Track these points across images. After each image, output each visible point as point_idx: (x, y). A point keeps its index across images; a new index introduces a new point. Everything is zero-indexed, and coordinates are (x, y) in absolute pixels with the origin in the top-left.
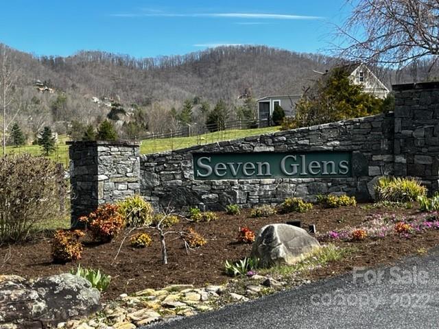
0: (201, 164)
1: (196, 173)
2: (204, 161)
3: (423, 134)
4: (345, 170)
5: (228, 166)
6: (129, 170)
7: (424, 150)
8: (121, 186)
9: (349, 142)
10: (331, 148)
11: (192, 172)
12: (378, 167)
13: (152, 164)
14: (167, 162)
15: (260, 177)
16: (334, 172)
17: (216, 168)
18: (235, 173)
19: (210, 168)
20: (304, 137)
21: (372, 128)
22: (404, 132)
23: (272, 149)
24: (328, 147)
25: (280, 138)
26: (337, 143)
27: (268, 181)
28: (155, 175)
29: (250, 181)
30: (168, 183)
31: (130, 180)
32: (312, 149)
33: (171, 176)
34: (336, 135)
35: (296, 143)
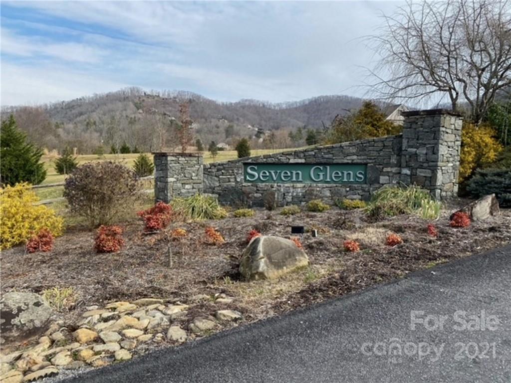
0: (249, 171)
1: (245, 178)
2: (252, 169)
3: (425, 151)
5: (270, 173)
6: (194, 174)
7: (425, 165)
8: (187, 186)
9: (365, 157)
10: (350, 161)
11: (243, 177)
12: (387, 177)
13: (213, 170)
14: (224, 169)
15: (293, 182)
16: (352, 180)
17: (261, 174)
18: (275, 179)
19: (257, 174)
20: (329, 152)
21: (384, 146)
22: (409, 150)
23: (303, 161)
24: (347, 160)
25: (310, 153)
26: (355, 157)
27: (299, 185)
28: (216, 178)
29: (286, 185)
30: (225, 185)
31: (195, 181)
32: (335, 161)
33: (227, 180)
34: (354, 151)
35: (323, 157)
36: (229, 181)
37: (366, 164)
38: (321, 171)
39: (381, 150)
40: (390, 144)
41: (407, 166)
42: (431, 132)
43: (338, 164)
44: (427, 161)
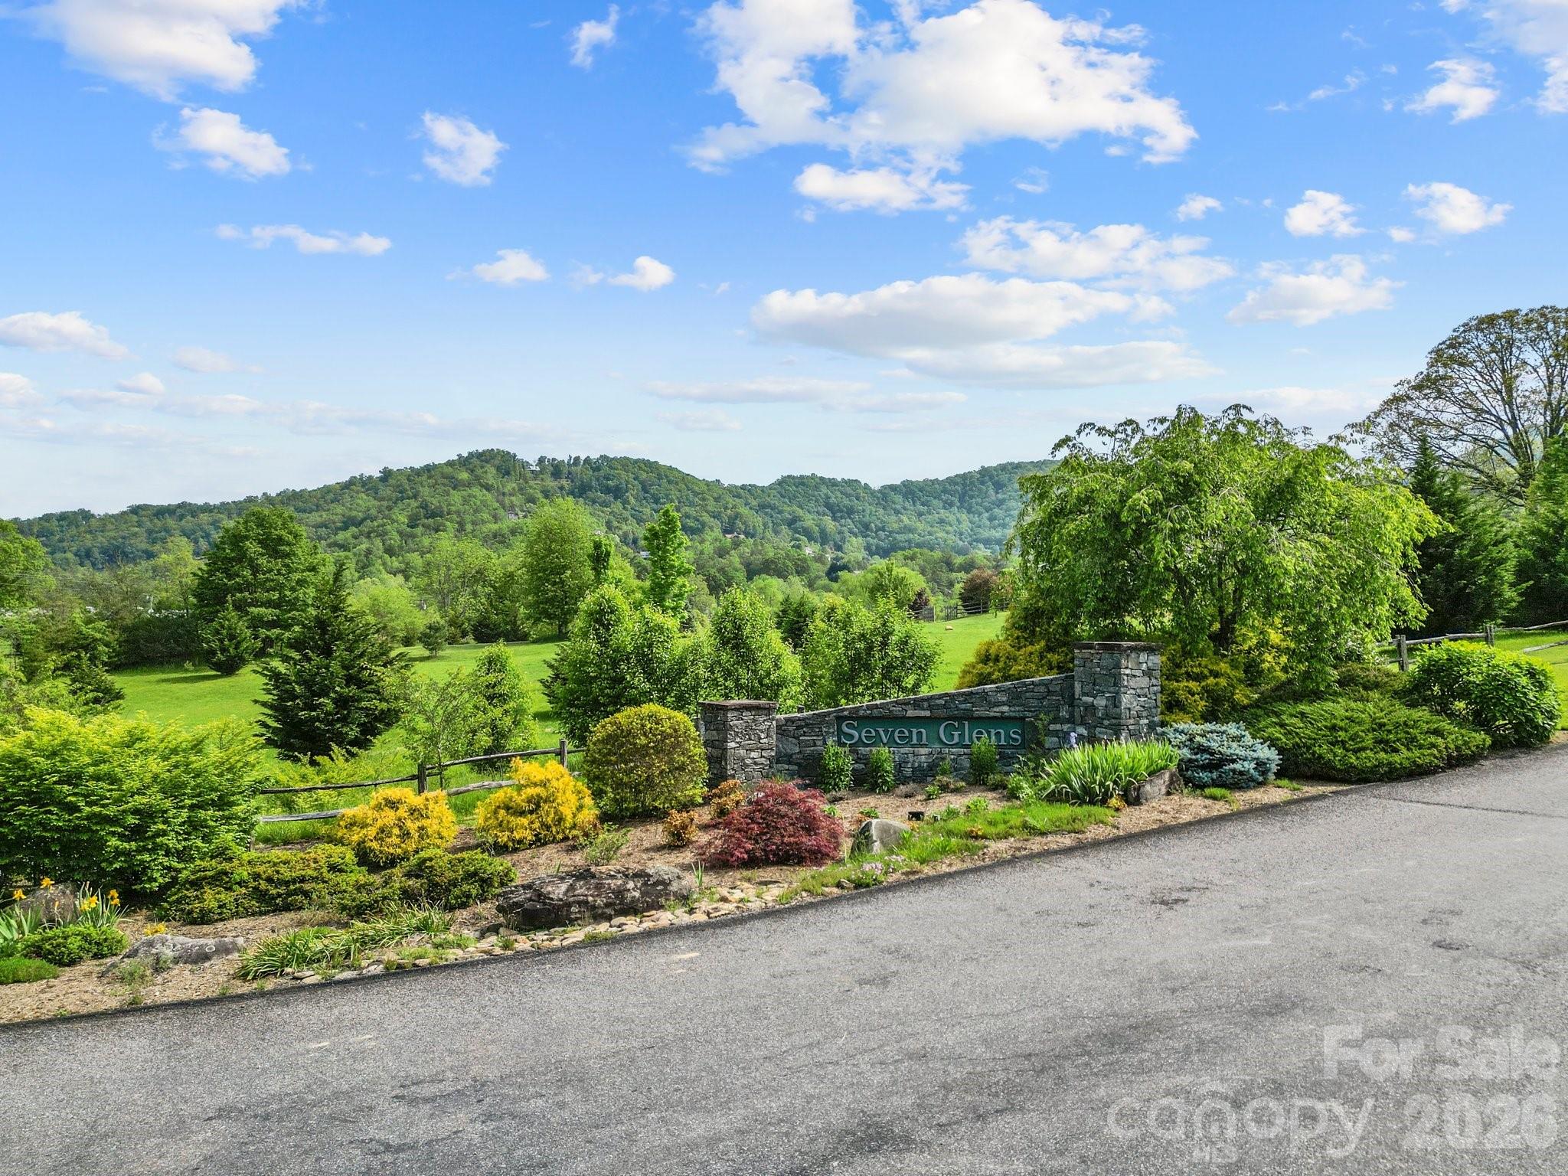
0: (845, 729)
1: (839, 739)
2: (849, 726)
3: (1104, 702)
4: (1017, 740)
5: (876, 731)
6: (762, 736)
7: (1106, 722)
8: (753, 754)
9: (1021, 708)
10: (998, 714)
11: (835, 739)
12: (1056, 739)
13: (791, 728)
14: (807, 725)
15: (913, 746)
16: (1003, 743)
17: (863, 734)
18: (885, 741)
19: (856, 734)
20: (965, 702)
21: (1049, 691)
22: (1085, 699)
23: (927, 713)
24: (995, 712)
25: (939, 702)
26: (1005, 709)
27: (924, 751)
28: (794, 741)
29: (903, 751)
30: (808, 750)
31: (764, 746)
32: (976, 714)
33: (812, 743)
34: (1005, 699)
35: (957, 708)
36: (815, 745)
37: (1023, 719)
38: (956, 729)
39: (1044, 698)
40: (1058, 688)
41: (1083, 723)
42: (1111, 675)
43: (980, 718)
44: (1107, 716)
